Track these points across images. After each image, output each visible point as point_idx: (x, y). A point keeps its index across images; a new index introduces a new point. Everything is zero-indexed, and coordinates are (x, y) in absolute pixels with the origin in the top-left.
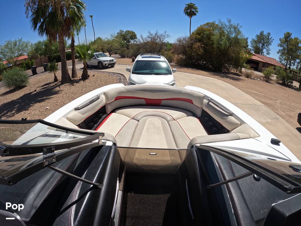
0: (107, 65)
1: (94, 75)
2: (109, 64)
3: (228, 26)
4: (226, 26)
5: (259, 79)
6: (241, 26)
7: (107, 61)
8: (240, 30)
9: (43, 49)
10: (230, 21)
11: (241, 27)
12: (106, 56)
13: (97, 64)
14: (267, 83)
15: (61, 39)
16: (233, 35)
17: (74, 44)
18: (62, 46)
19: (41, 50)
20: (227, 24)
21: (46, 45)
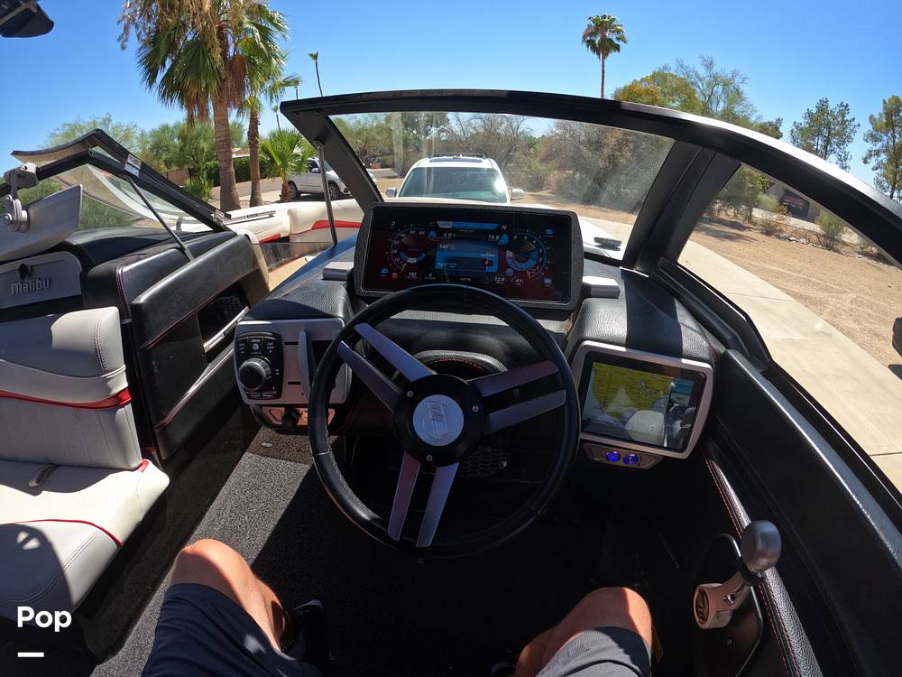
3: (707, 79)
4: (700, 80)
5: (803, 240)
6: (744, 79)
8: (740, 90)
9: (175, 147)
10: (709, 65)
11: (743, 82)
13: (322, 189)
14: (827, 251)
15: (221, 115)
16: (721, 104)
17: (257, 128)
18: (223, 134)
19: (168, 150)
20: (703, 72)
21: (183, 138)
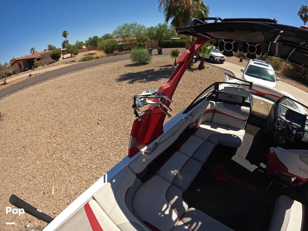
0: (218, 61)
1: (208, 68)
2: (220, 60)
7: (219, 57)
9: (155, 34)
12: (218, 52)
13: (208, 58)
19: (152, 35)
21: (158, 31)
